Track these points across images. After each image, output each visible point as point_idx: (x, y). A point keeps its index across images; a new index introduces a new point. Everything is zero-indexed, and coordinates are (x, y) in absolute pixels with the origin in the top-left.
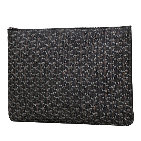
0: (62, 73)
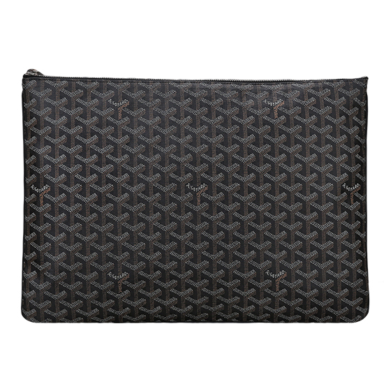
0: (194, 193)
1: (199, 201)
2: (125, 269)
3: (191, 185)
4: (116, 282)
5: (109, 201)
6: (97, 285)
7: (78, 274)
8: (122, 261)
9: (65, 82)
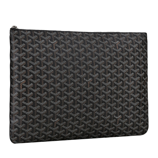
1: (89, 86)
2: (58, 117)
3: (85, 79)
4: (54, 123)
5: (52, 86)
6: (45, 125)
7: (37, 120)
8: (56, 113)
9: (29, 32)
